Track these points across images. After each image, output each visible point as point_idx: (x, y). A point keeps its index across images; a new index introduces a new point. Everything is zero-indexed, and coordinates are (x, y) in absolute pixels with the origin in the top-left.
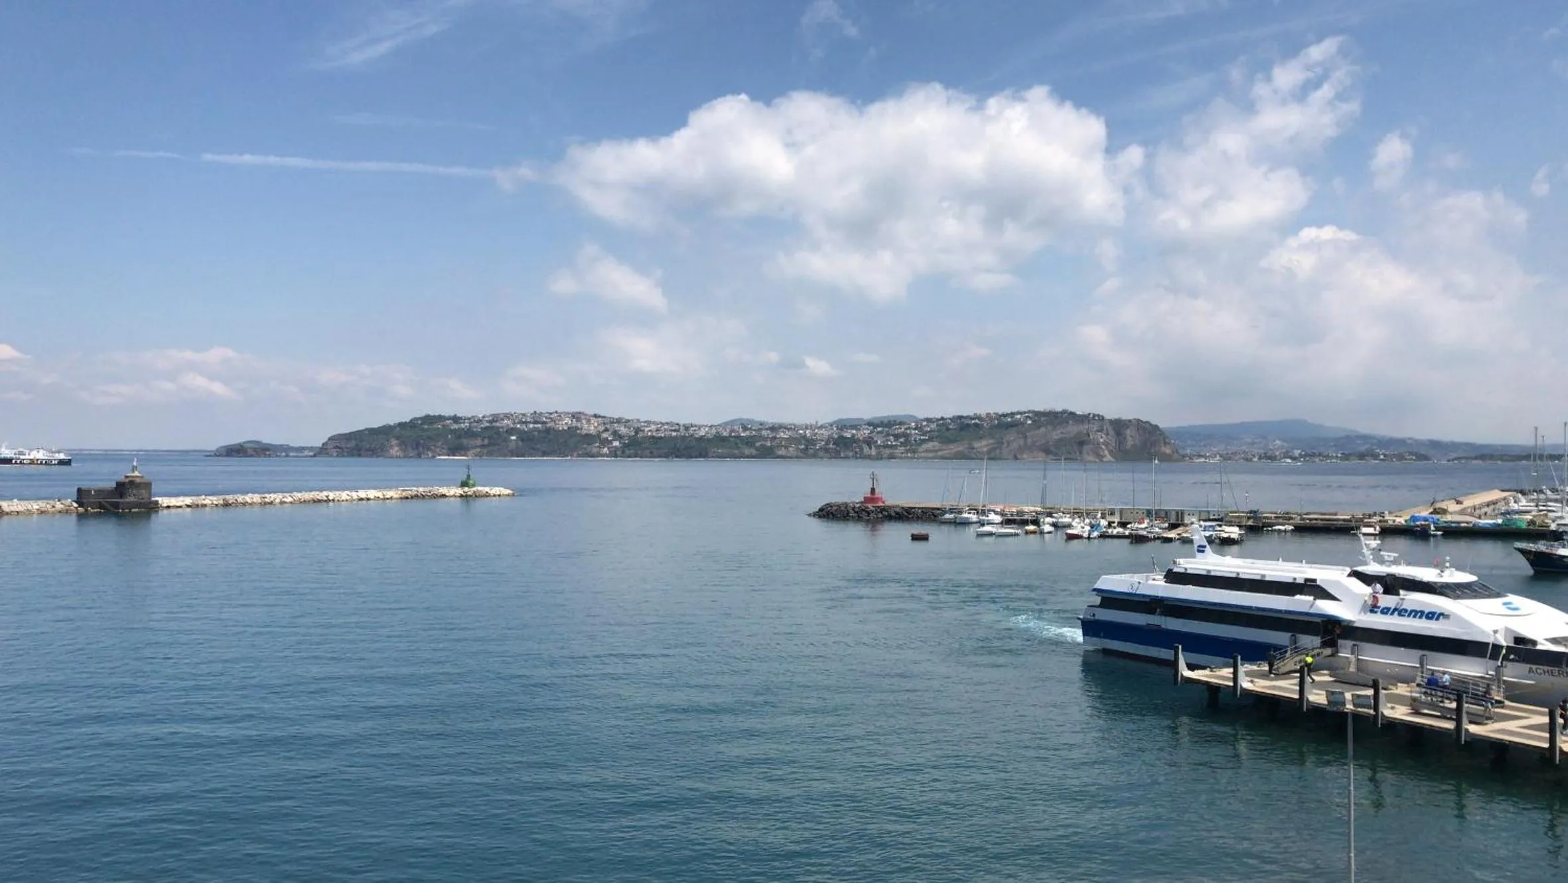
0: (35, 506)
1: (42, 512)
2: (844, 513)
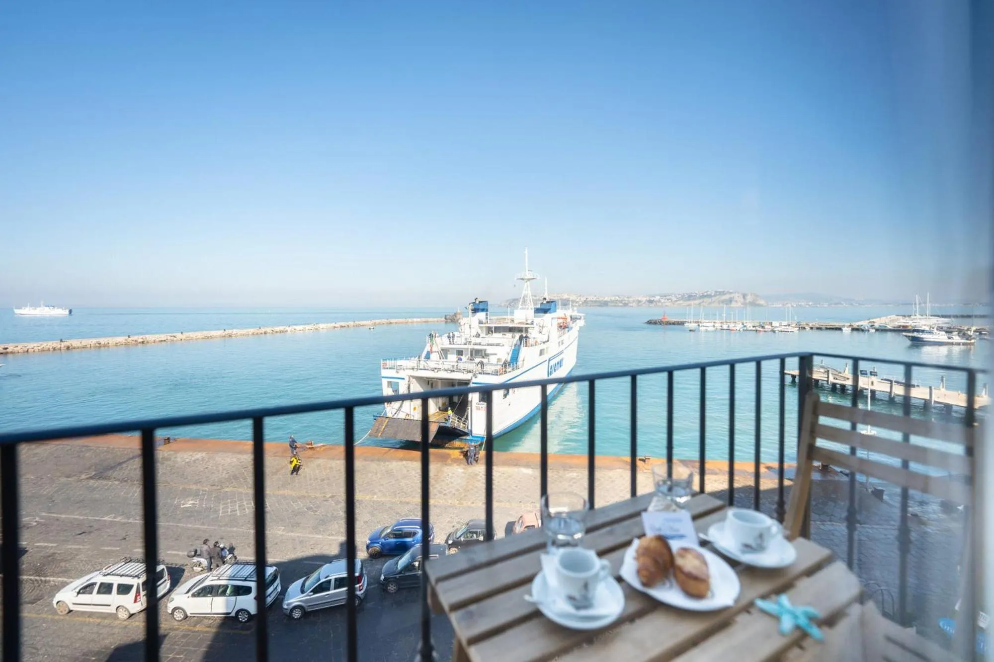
0: (436, 319)
1: (438, 321)
2: (655, 323)
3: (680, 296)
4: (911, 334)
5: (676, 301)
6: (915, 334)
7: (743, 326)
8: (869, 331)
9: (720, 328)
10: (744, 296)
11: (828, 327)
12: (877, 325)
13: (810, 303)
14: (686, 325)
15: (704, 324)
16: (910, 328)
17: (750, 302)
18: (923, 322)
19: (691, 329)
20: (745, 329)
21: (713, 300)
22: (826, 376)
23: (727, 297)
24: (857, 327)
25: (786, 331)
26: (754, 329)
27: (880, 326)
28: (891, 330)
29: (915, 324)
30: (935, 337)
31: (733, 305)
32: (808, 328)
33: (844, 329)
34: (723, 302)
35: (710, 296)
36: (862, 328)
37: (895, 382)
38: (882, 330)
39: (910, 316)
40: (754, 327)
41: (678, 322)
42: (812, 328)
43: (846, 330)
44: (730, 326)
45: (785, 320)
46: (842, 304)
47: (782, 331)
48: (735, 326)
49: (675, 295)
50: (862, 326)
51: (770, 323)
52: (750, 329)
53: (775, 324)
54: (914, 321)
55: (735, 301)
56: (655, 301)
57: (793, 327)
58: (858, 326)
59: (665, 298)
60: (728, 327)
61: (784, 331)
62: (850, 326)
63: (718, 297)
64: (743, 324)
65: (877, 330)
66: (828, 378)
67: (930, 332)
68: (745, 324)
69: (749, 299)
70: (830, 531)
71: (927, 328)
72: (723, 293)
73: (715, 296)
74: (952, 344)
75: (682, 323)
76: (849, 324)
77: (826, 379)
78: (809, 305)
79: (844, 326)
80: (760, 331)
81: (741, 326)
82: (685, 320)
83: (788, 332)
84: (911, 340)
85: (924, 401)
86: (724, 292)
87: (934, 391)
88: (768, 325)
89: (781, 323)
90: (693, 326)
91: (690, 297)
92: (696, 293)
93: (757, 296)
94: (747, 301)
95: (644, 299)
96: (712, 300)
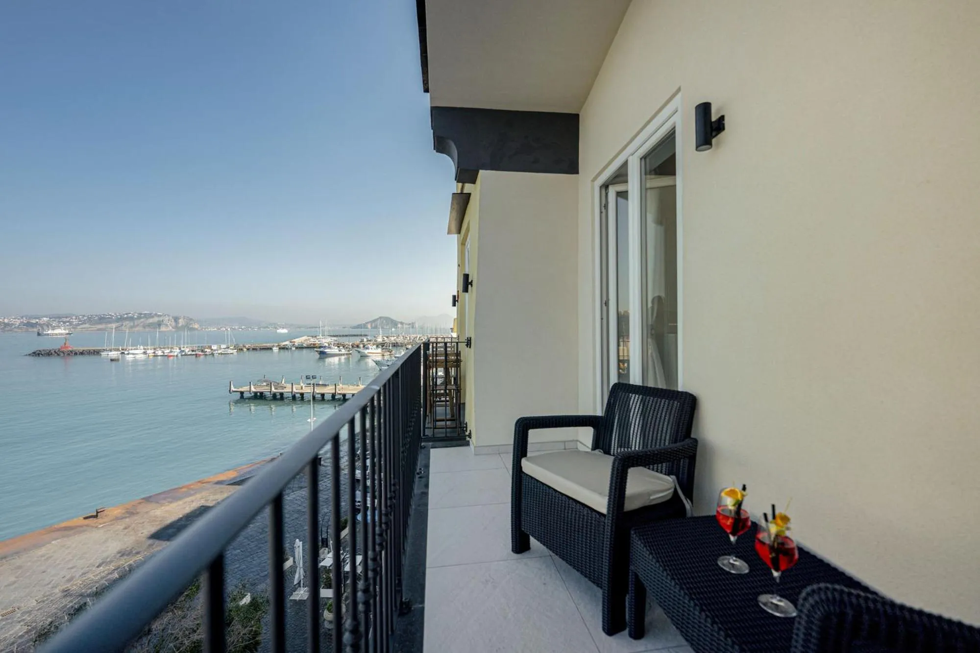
2: (49, 354)
3: (85, 318)
4: (319, 350)
5: (79, 325)
6: (322, 349)
7: (179, 351)
8: (291, 349)
9: (153, 354)
10: (176, 319)
11: (262, 348)
12: (296, 344)
13: (243, 327)
14: (104, 354)
15: (131, 352)
16: (317, 345)
17: (182, 326)
18: (324, 341)
19: (113, 358)
20: (183, 354)
21: (136, 324)
22: (270, 388)
23: (156, 319)
24: (283, 347)
25: (226, 354)
26: (194, 353)
27: (299, 345)
28: (306, 348)
29: (320, 342)
30: (333, 350)
31: (163, 329)
32: (245, 350)
33: (274, 349)
34: (149, 325)
35: (131, 319)
36: (287, 347)
37: (316, 385)
38: (300, 348)
39: (316, 337)
40: (193, 351)
41: (90, 351)
42: (248, 349)
43: (275, 349)
44: (165, 352)
45: (224, 344)
46: (269, 328)
47: (222, 354)
48: (171, 352)
49: (76, 317)
50: (286, 345)
51: (209, 346)
52: (189, 353)
53: (214, 347)
54: (319, 340)
55: (165, 324)
56: (40, 325)
57: (233, 349)
58: (284, 345)
59: (57, 320)
60: (164, 353)
61: (224, 354)
62: (278, 345)
63: (142, 320)
64: (180, 349)
65: (297, 348)
66: (271, 389)
67: (330, 348)
68: (182, 349)
69: (181, 322)
70: (294, 498)
71: (327, 345)
72: (150, 316)
73: (139, 318)
74: (341, 355)
75: (97, 353)
76: (277, 344)
77: (270, 390)
78: (242, 329)
79: (273, 346)
80: (200, 355)
81: (178, 351)
82: (100, 348)
83: (228, 354)
84: (320, 354)
85: (331, 394)
86: (151, 314)
87: (337, 386)
88: (207, 349)
89: (220, 346)
90: (114, 354)
91: (102, 319)
92: (110, 315)
93: (191, 319)
94: (180, 325)
95: (18, 322)
96: (134, 323)
